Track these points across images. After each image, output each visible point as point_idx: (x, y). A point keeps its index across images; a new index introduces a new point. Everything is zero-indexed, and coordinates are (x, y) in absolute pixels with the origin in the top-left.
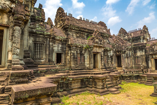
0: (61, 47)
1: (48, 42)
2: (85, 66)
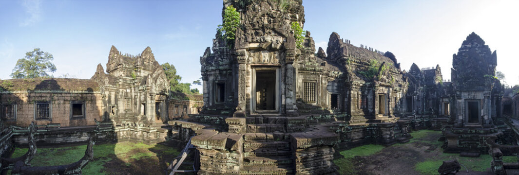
0: (336, 86)
1: (320, 80)
2: (369, 111)
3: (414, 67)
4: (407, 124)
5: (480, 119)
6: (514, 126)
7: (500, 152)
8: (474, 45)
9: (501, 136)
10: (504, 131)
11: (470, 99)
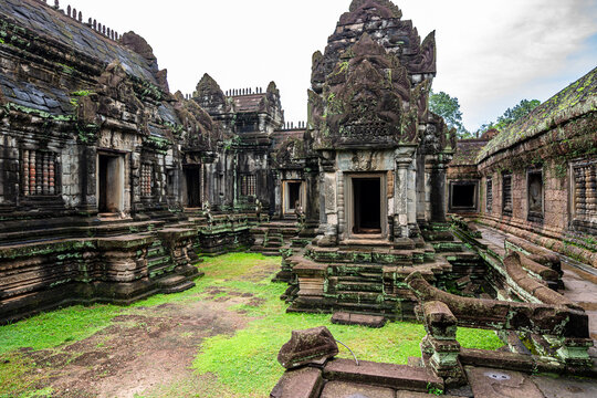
2: (63, 203)
3: (207, 85)
4: (187, 239)
5: (386, 227)
6: (485, 247)
7: (448, 312)
8: (370, 25)
9: (445, 273)
10: (454, 258)
11: (356, 172)
